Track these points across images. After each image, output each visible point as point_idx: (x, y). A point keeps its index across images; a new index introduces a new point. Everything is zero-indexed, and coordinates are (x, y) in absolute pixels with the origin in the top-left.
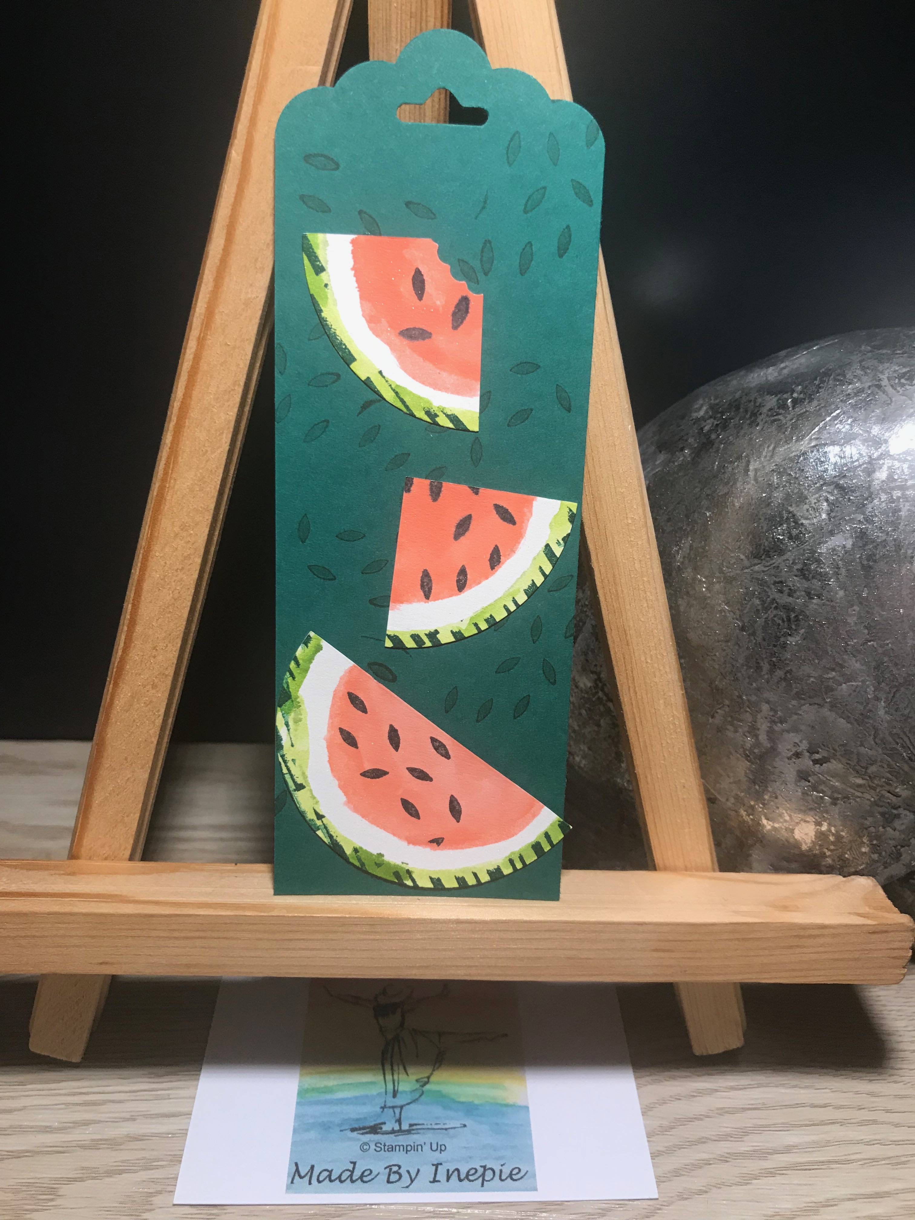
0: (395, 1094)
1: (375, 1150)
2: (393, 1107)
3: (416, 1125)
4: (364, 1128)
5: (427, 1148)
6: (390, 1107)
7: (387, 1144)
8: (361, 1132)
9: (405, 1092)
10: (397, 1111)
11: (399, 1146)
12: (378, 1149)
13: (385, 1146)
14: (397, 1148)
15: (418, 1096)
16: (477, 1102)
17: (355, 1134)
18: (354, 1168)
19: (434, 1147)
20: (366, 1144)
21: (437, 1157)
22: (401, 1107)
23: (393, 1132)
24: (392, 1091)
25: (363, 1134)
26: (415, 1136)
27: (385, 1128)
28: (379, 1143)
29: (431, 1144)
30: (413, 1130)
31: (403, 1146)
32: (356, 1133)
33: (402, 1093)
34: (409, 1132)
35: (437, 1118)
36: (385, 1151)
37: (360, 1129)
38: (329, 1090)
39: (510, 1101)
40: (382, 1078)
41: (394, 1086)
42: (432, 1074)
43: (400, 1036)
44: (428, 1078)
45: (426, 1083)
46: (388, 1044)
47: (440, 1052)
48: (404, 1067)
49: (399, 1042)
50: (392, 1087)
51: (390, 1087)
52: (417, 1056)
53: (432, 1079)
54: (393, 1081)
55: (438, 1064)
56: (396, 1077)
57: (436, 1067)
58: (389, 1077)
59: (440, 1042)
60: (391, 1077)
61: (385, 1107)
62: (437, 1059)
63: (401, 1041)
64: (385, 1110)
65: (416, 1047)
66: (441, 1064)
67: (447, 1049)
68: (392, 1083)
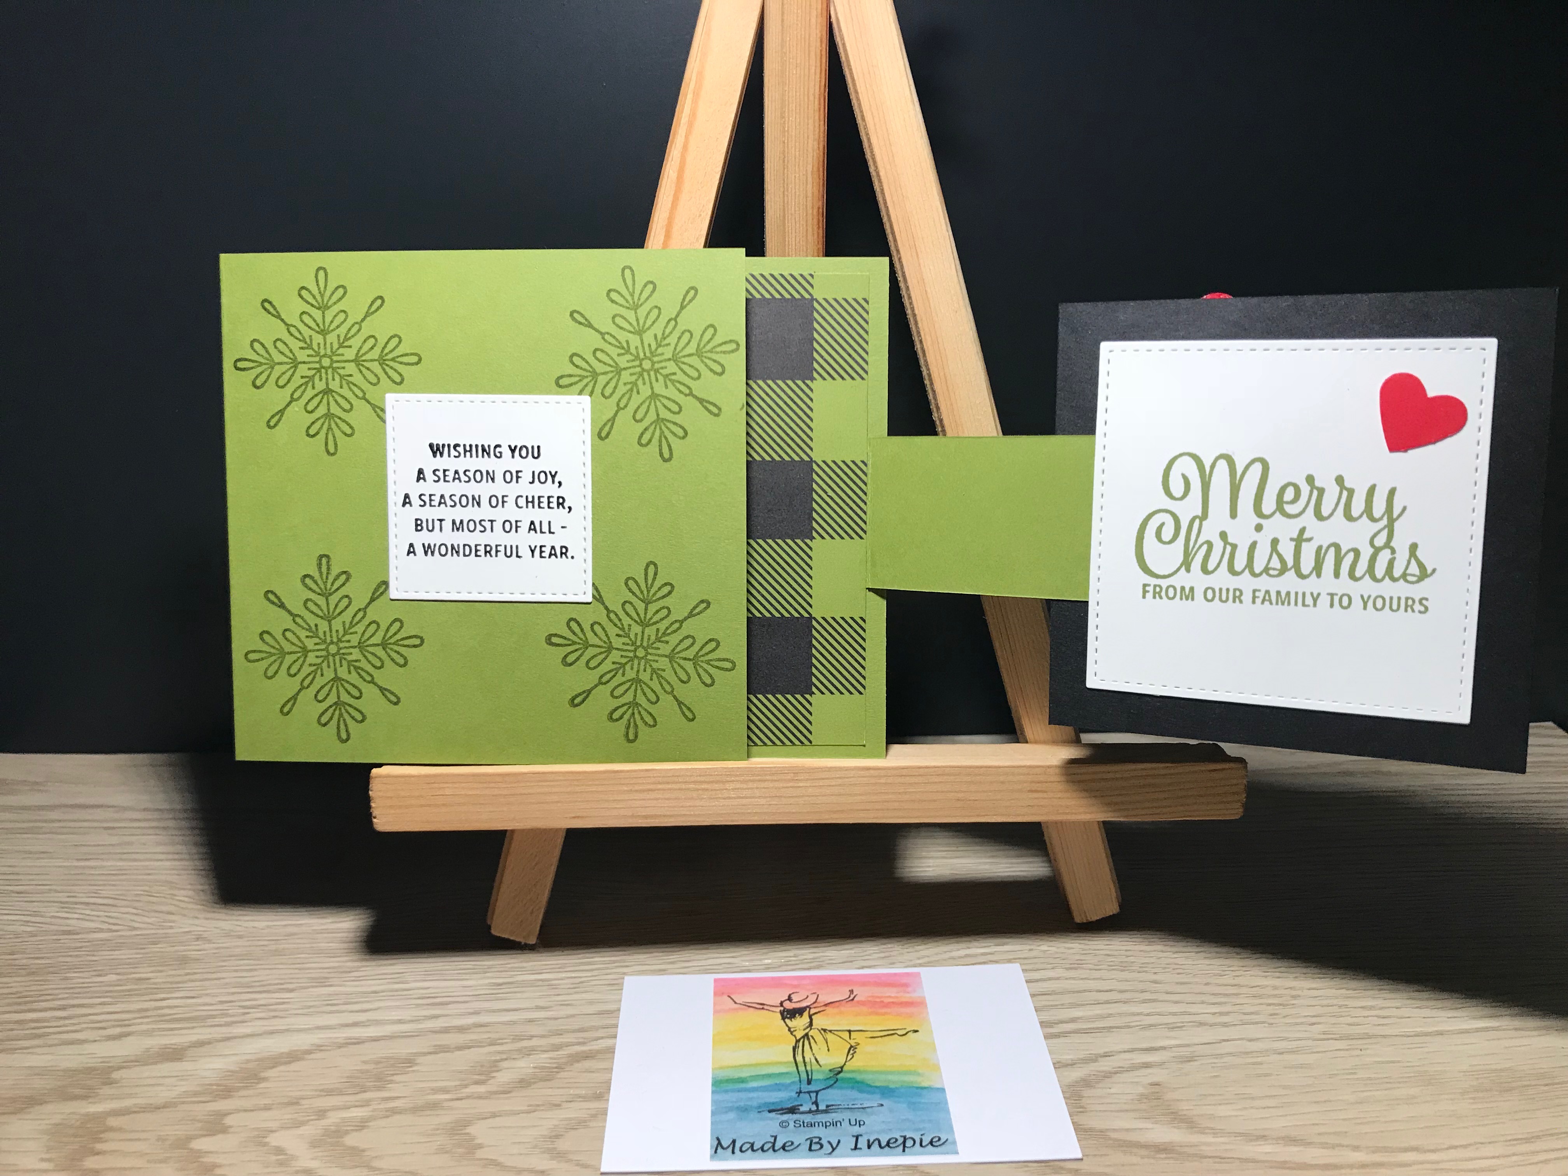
0: (809, 1082)
2: (809, 1092)
3: (833, 1105)
4: (782, 1109)
5: (846, 1124)
6: (805, 1092)
7: (806, 1121)
9: (819, 1080)
10: (813, 1095)
12: (797, 1125)
13: (803, 1122)
15: (833, 1082)
17: (773, 1115)
18: (775, 1140)
19: (853, 1122)
22: (817, 1092)
23: (810, 1112)
24: (806, 1079)
25: (782, 1114)
26: (834, 1115)
27: (802, 1109)
33: (816, 1080)
34: (826, 1111)
35: (855, 1099)
38: (742, 1080)
39: (925, 1084)
40: (795, 1069)
41: (808, 1075)
42: (845, 1064)
43: (810, 1034)
44: (842, 1068)
45: (840, 1072)
46: (798, 1041)
47: (851, 1047)
48: (816, 1060)
49: (808, 1039)
50: (806, 1077)
51: (804, 1076)
52: (828, 1050)
53: (845, 1068)
54: (807, 1072)
55: (850, 1057)
56: (808, 1068)
57: (849, 1059)
58: (802, 1068)
59: (850, 1038)
60: (804, 1068)
61: (800, 1092)
62: (849, 1052)
63: (811, 1039)
64: (801, 1095)
65: (827, 1043)
66: (853, 1056)
67: (858, 1044)
68: (805, 1073)
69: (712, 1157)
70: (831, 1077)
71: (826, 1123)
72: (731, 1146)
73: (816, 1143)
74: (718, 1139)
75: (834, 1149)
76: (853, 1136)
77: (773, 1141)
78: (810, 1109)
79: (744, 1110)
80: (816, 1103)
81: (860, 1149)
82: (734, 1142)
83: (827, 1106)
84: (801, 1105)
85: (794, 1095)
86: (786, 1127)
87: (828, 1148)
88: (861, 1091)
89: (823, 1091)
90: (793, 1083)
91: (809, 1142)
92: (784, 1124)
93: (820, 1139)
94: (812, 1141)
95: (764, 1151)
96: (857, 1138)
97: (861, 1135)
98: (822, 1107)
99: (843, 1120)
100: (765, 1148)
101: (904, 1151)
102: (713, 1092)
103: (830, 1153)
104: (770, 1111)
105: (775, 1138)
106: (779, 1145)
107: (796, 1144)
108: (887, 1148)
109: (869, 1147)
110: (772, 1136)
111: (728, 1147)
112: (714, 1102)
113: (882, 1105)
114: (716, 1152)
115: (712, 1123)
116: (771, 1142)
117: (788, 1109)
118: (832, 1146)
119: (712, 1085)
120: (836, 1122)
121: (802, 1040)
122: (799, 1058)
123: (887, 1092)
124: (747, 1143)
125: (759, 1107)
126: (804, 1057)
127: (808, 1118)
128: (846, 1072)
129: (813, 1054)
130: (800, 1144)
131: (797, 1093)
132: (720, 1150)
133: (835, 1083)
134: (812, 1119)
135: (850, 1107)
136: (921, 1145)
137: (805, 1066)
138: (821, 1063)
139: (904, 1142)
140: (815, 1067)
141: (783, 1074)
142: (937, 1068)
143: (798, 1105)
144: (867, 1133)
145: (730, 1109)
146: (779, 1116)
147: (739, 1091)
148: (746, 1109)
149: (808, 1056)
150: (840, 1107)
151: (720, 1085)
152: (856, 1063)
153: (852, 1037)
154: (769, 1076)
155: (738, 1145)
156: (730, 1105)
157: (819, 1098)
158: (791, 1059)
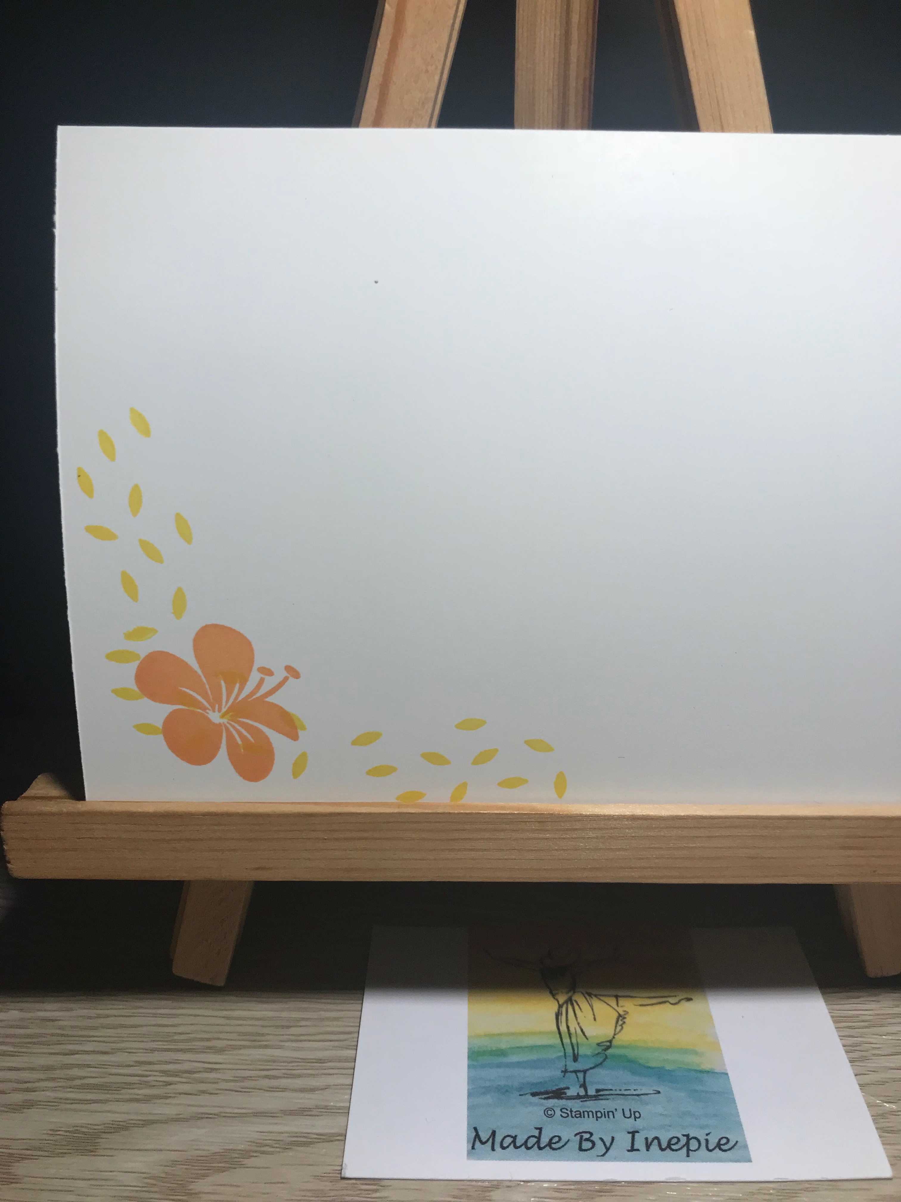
0: (575, 1058)
1: (561, 1115)
2: (575, 1072)
4: (547, 1093)
6: (571, 1072)
7: (574, 1110)
8: (543, 1097)
9: (586, 1056)
10: (581, 1075)
11: (588, 1112)
13: (571, 1111)
14: (586, 1113)
15: (601, 1059)
16: (668, 1068)
17: (536, 1099)
19: (627, 1114)
21: (630, 1124)
22: (585, 1072)
23: (578, 1097)
24: (572, 1055)
25: (545, 1099)
27: (569, 1093)
28: (564, 1108)
29: (623, 1110)
30: (600, 1095)
31: (593, 1112)
32: (537, 1097)
33: (583, 1057)
34: (596, 1097)
38: (502, 1053)
40: (559, 1041)
41: (574, 1049)
42: (614, 1037)
43: (574, 998)
44: (610, 1041)
45: (609, 1047)
46: (560, 1006)
47: (620, 1015)
48: (582, 1030)
49: (572, 1004)
50: (571, 1051)
51: (569, 1051)
52: (595, 1019)
53: (614, 1043)
54: (572, 1045)
55: (619, 1028)
56: (574, 1041)
57: (617, 1030)
58: (566, 1040)
59: (618, 1006)
60: (568, 1041)
62: (617, 1022)
63: (575, 1004)
64: (567, 1074)
65: (593, 1010)
66: (622, 1028)
67: (626, 1013)
68: (570, 1047)
70: (599, 1053)
71: (596, 1112)
73: (587, 1140)
74: (475, 1129)
75: (608, 1149)
76: (629, 1133)
77: (537, 1135)
78: (578, 1093)
79: (504, 1091)
80: (584, 1086)
81: (638, 1150)
82: (494, 1133)
83: (598, 1091)
84: (568, 1088)
87: (600, 1148)
88: (633, 1073)
89: (591, 1071)
91: (578, 1137)
92: (550, 1112)
93: (591, 1134)
94: (581, 1137)
95: (528, 1148)
96: (633, 1133)
98: (591, 1092)
99: (616, 1110)
100: (529, 1145)
101: (688, 1156)
103: (603, 1155)
104: (534, 1094)
106: (544, 1140)
107: (564, 1139)
108: (668, 1150)
109: (648, 1148)
113: (659, 1092)
114: (473, 1148)
117: (553, 1092)
118: (605, 1145)
119: (469, 1057)
120: (608, 1112)
122: (563, 1028)
125: (520, 1089)
126: (568, 1027)
127: (576, 1105)
130: (568, 1140)
133: (604, 1061)
134: (581, 1107)
137: (570, 1037)
138: (587, 1034)
139: (687, 1144)
140: (582, 1039)
142: (717, 1046)
146: (543, 1101)
147: (499, 1066)
148: (507, 1091)
149: (573, 1025)
150: (611, 1092)
152: (628, 1036)
153: (619, 1005)
155: (498, 1139)
156: (488, 1084)
157: (587, 1079)
158: (554, 1028)
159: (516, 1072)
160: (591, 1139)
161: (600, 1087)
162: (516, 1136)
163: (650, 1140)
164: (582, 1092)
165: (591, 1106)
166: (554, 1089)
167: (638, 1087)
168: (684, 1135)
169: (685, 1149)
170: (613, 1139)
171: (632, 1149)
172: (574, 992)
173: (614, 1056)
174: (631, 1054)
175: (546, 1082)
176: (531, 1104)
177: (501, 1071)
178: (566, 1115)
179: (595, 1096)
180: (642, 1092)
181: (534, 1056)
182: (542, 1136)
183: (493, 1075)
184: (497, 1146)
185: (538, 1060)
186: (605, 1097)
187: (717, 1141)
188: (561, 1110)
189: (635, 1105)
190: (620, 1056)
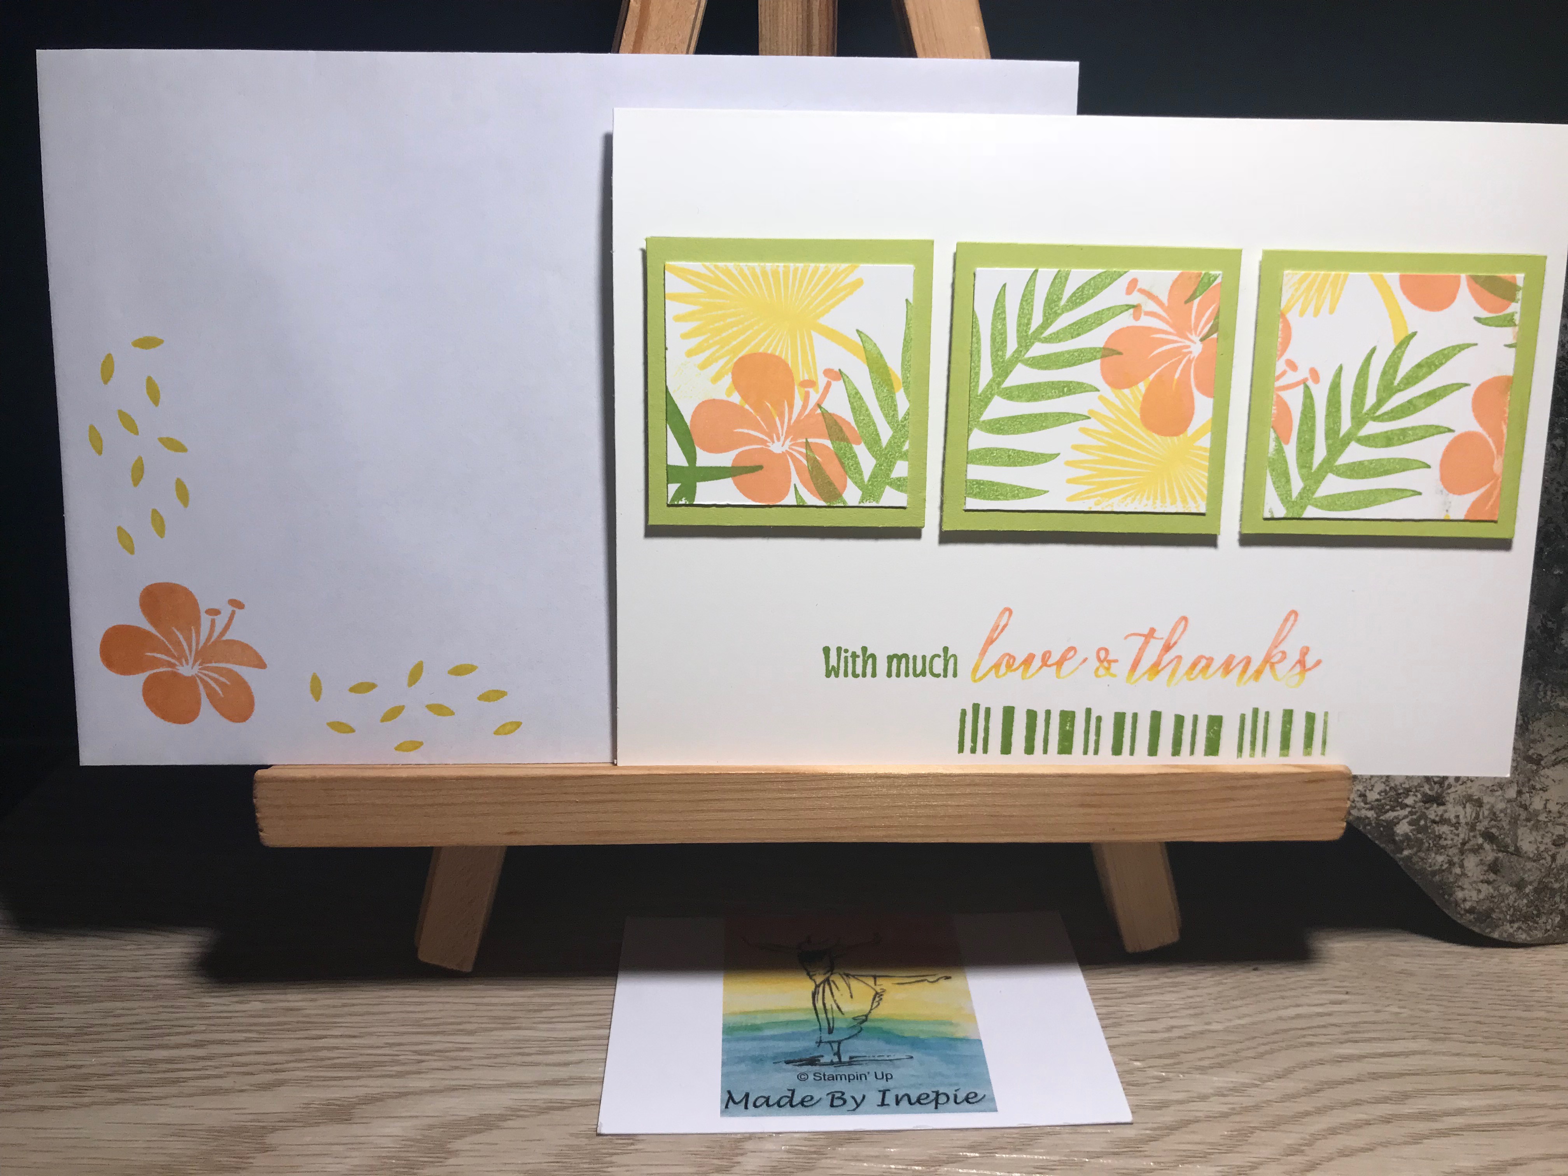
0: (830, 1031)
2: (830, 1042)
3: (856, 1057)
4: (801, 1061)
5: (871, 1078)
6: (826, 1042)
8: (797, 1063)
9: (841, 1028)
10: (835, 1046)
13: (824, 1075)
15: (856, 1032)
16: (922, 1036)
17: (790, 1066)
19: (880, 1076)
20: (803, 1074)
21: (882, 1084)
22: (839, 1043)
23: (832, 1063)
24: (827, 1028)
27: (822, 1060)
33: (838, 1029)
34: (850, 1063)
36: (825, 1079)
37: (796, 1061)
39: (960, 1035)
40: (815, 1016)
41: (829, 1024)
42: (870, 1012)
43: (831, 979)
44: (866, 1016)
45: (865, 1020)
46: (817, 986)
47: (877, 993)
48: (838, 1007)
49: (829, 984)
50: (827, 1025)
51: (825, 1024)
52: (852, 997)
53: (870, 1017)
54: (828, 1019)
55: (875, 1004)
56: (830, 1016)
57: (874, 1006)
58: (822, 1016)
59: (875, 985)
60: (824, 1016)
61: (821, 1042)
62: (874, 999)
63: (832, 984)
64: (822, 1045)
65: (850, 988)
66: (879, 1004)
67: (884, 991)
68: (826, 1021)
69: (723, 1113)
70: (854, 1026)
71: (849, 1076)
72: (744, 1100)
73: (839, 1098)
74: (729, 1092)
75: (858, 1106)
76: (880, 1091)
78: (832, 1061)
79: (758, 1060)
80: (838, 1054)
82: (747, 1096)
83: (851, 1058)
84: (822, 1056)
85: (813, 1044)
86: (805, 1080)
87: (851, 1104)
88: (888, 1042)
89: (845, 1041)
90: (814, 1031)
91: (830, 1096)
92: (803, 1077)
93: (843, 1094)
94: (834, 1095)
95: (780, 1106)
96: (884, 1093)
97: (889, 1090)
98: (845, 1058)
99: (869, 1073)
100: (782, 1104)
101: (936, 1108)
102: (723, 1040)
103: (854, 1110)
104: (788, 1062)
105: (793, 1092)
107: (816, 1099)
109: (898, 1103)
110: (789, 1090)
111: (742, 1101)
112: (725, 1051)
113: (912, 1057)
114: (727, 1107)
115: (723, 1075)
116: (788, 1097)
118: (856, 1101)
119: (723, 1032)
120: (860, 1075)
121: (822, 985)
122: (819, 1005)
123: (916, 1043)
124: (761, 1097)
125: (774, 1058)
126: (824, 1004)
127: (830, 1071)
128: (873, 1021)
129: (835, 1001)
131: (816, 1043)
132: (731, 1103)
133: (859, 1032)
134: (834, 1072)
135: (877, 1058)
136: (956, 1102)
137: (826, 1013)
138: (843, 1010)
140: (837, 1014)
141: (801, 1021)
142: (972, 1017)
143: (818, 1057)
144: (895, 1088)
145: (741, 1060)
147: (754, 1039)
148: (761, 1060)
149: (829, 1002)
151: (730, 1031)
152: (884, 1010)
153: (878, 983)
154: (787, 1023)
155: (751, 1100)
156: (742, 1055)
157: (841, 1048)
158: (811, 1005)
159: (771, 1043)
160: (843, 1097)
161: (853, 1054)
162: (769, 1097)
163: (899, 1098)
164: (836, 1059)
165: (845, 1070)
166: (808, 1057)
167: (892, 1055)
168: (933, 1092)
169: (934, 1103)
170: (864, 1097)
171: (883, 1104)
172: (832, 974)
173: (868, 1028)
174: (886, 1026)
175: (800, 1052)
176: (785, 1070)
177: (755, 1043)
178: (819, 1078)
179: (848, 1062)
180: (896, 1058)
181: (789, 1030)
182: (795, 1096)
183: (749, 1047)
184: (750, 1105)
185: (793, 1033)
186: (859, 1063)
187: (965, 1095)
188: (815, 1075)
189: (887, 1069)
190: (875, 1028)
